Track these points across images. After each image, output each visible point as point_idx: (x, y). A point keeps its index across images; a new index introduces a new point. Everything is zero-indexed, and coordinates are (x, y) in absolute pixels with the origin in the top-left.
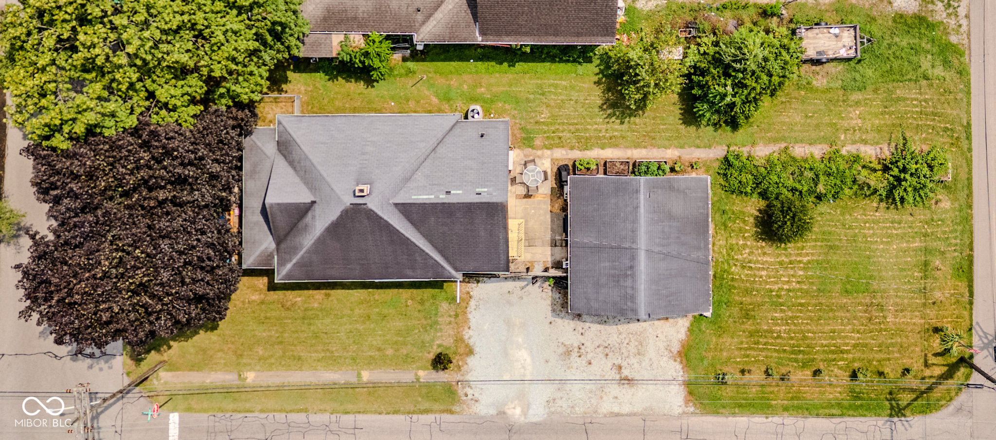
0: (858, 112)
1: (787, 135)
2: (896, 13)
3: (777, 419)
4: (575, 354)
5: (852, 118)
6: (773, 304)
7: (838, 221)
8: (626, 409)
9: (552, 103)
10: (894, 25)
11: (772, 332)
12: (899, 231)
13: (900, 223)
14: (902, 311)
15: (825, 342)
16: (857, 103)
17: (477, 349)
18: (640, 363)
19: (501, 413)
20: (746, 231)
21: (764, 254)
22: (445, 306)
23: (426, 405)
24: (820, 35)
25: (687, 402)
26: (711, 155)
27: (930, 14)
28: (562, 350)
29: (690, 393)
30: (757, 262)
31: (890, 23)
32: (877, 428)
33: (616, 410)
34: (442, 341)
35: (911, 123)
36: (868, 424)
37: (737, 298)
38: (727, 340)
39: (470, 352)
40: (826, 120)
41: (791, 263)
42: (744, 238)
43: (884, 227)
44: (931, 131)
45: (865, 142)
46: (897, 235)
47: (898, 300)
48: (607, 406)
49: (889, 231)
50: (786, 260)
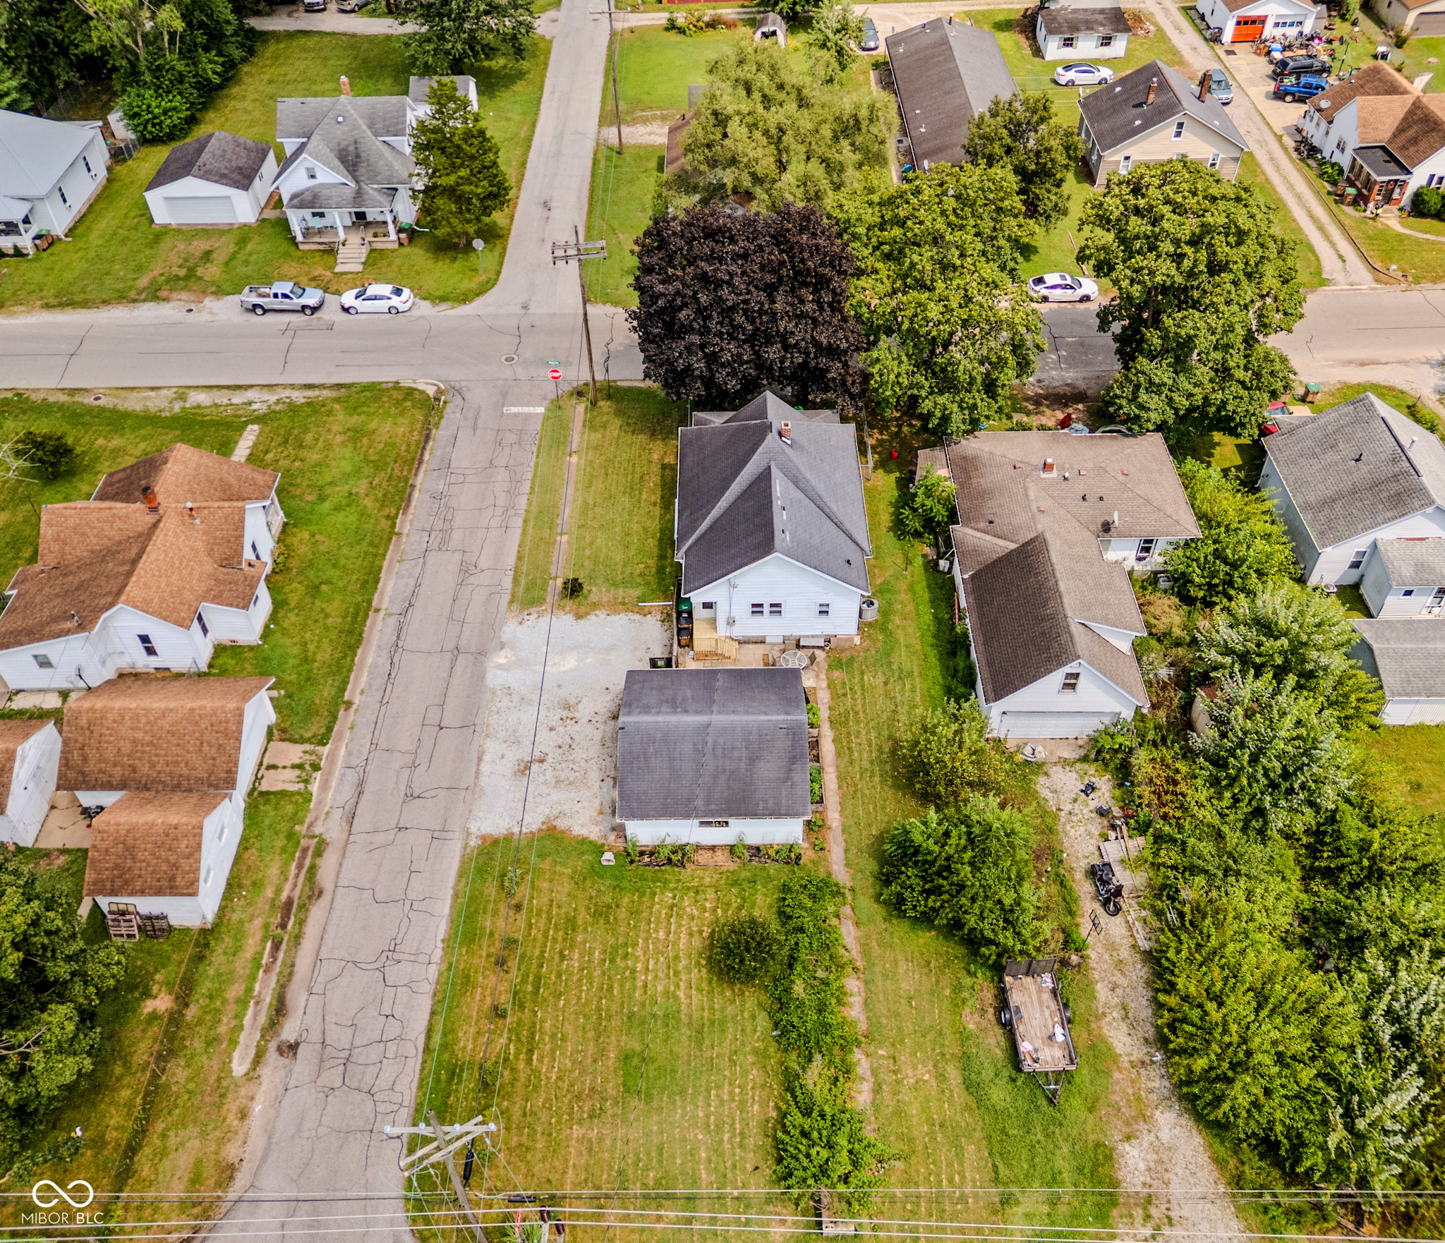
0: (926, 1077)
1: (878, 969)
2: (1112, 1149)
3: (438, 954)
4: (565, 714)
5: (915, 1068)
6: (615, 949)
7: (743, 1044)
8: (485, 768)
9: (889, 687)
10: (1091, 1145)
11: (572, 947)
12: (727, 1146)
13: (741, 1146)
14: (590, 1150)
15: (548, 1025)
16: (941, 1077)
17: (582, 622)
18: (545, 783)
19: (502, 646)
20: (725, 911)
21: (691, 935)
22: (636, 593)
23: (523, 581)
24: (1047, 1013)
25: (483, 838)
26: (835, 867)
27: (1125, 1212)
28: (572, 701)
29: (495, 842)
30: (680, 926)
31: (1092, 1137)
32: (396, 1107)
33: (487, 758)
34: (595, 592)
35: (918, 1171)
36: (407, 1092)
37: (626, 900)
38: (566, 887)
39: (579, 617)
40: (908, 1027)
41: (676, 973)
42: (714, 910)
43: (733, 1120)
44: (909, 1207)
45: (877, 1089)
46: (721, 1141)
47: (608, 1142)
48: (492, 748)
49: (727, 1127)
50: (680, 967)
